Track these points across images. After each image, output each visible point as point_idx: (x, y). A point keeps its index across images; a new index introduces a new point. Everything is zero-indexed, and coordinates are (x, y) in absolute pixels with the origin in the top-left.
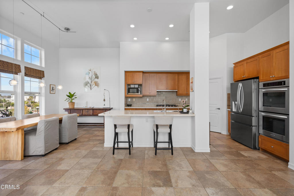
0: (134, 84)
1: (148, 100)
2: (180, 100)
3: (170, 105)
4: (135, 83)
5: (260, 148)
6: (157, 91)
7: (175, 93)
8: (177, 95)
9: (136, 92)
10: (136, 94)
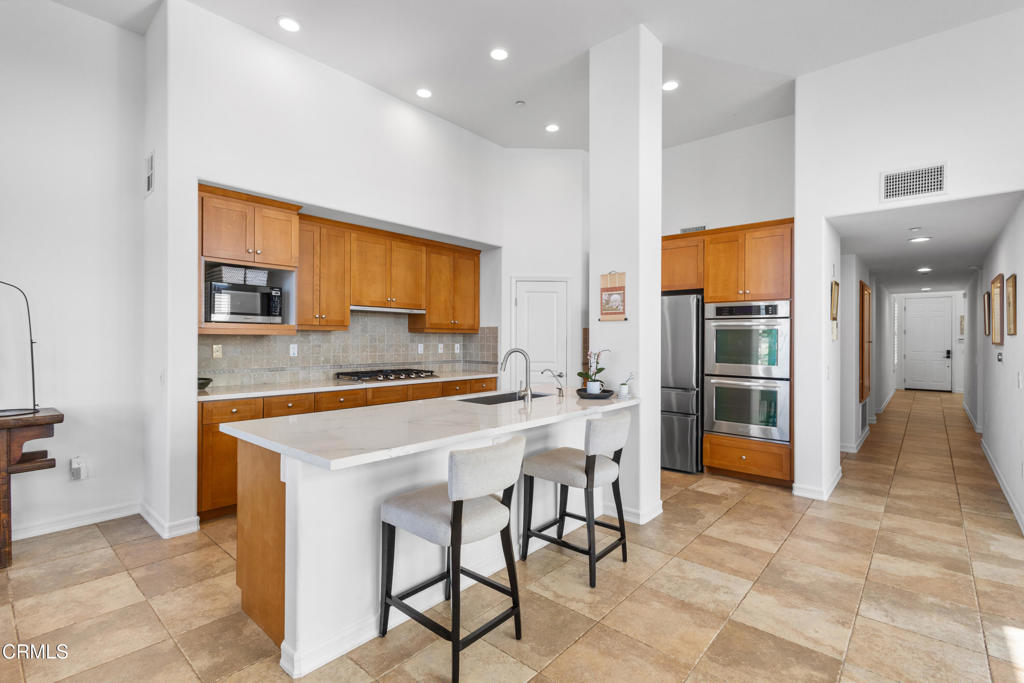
0: (246, 267)
1: (294, 349)
2: (421, 348)
3: (393, 372)
4: (248, 260)
5: (705, 469)
6: (352, 311)
7: (405, 322)
8: (412, 329)
9: (259, 312)
10: (259, 319)
